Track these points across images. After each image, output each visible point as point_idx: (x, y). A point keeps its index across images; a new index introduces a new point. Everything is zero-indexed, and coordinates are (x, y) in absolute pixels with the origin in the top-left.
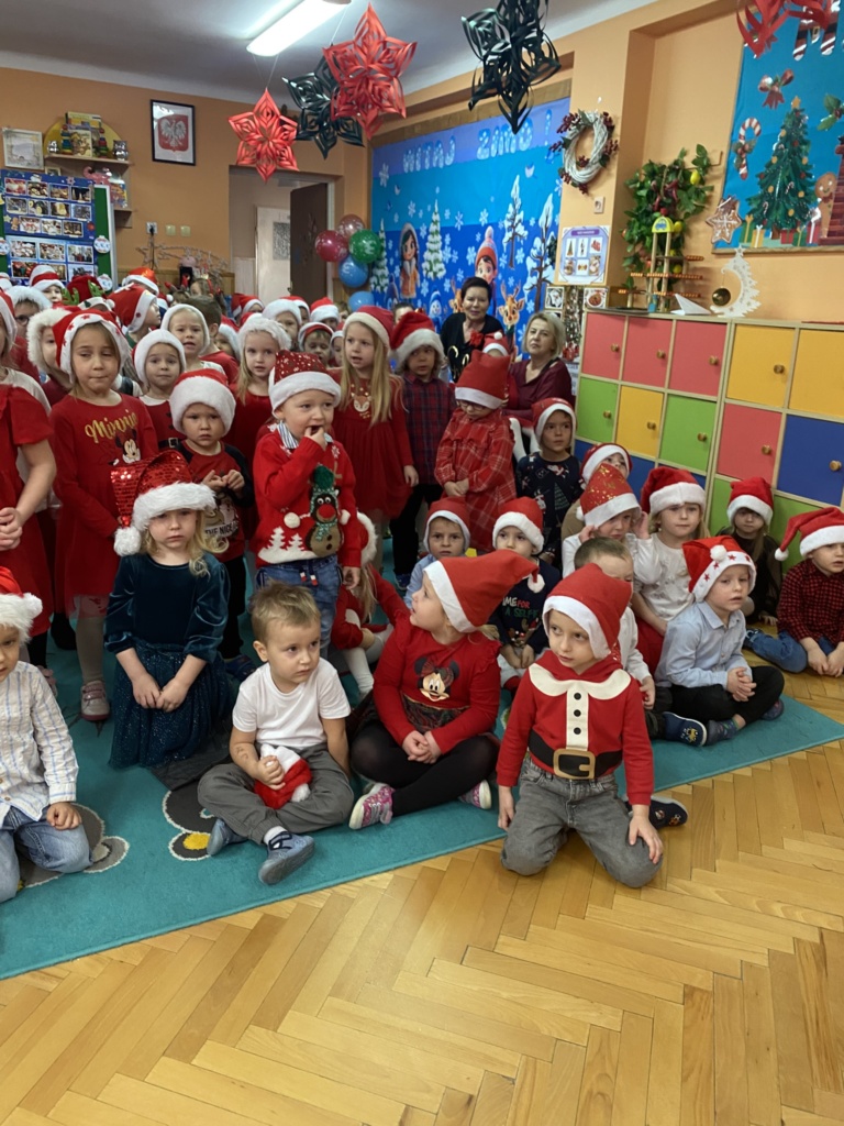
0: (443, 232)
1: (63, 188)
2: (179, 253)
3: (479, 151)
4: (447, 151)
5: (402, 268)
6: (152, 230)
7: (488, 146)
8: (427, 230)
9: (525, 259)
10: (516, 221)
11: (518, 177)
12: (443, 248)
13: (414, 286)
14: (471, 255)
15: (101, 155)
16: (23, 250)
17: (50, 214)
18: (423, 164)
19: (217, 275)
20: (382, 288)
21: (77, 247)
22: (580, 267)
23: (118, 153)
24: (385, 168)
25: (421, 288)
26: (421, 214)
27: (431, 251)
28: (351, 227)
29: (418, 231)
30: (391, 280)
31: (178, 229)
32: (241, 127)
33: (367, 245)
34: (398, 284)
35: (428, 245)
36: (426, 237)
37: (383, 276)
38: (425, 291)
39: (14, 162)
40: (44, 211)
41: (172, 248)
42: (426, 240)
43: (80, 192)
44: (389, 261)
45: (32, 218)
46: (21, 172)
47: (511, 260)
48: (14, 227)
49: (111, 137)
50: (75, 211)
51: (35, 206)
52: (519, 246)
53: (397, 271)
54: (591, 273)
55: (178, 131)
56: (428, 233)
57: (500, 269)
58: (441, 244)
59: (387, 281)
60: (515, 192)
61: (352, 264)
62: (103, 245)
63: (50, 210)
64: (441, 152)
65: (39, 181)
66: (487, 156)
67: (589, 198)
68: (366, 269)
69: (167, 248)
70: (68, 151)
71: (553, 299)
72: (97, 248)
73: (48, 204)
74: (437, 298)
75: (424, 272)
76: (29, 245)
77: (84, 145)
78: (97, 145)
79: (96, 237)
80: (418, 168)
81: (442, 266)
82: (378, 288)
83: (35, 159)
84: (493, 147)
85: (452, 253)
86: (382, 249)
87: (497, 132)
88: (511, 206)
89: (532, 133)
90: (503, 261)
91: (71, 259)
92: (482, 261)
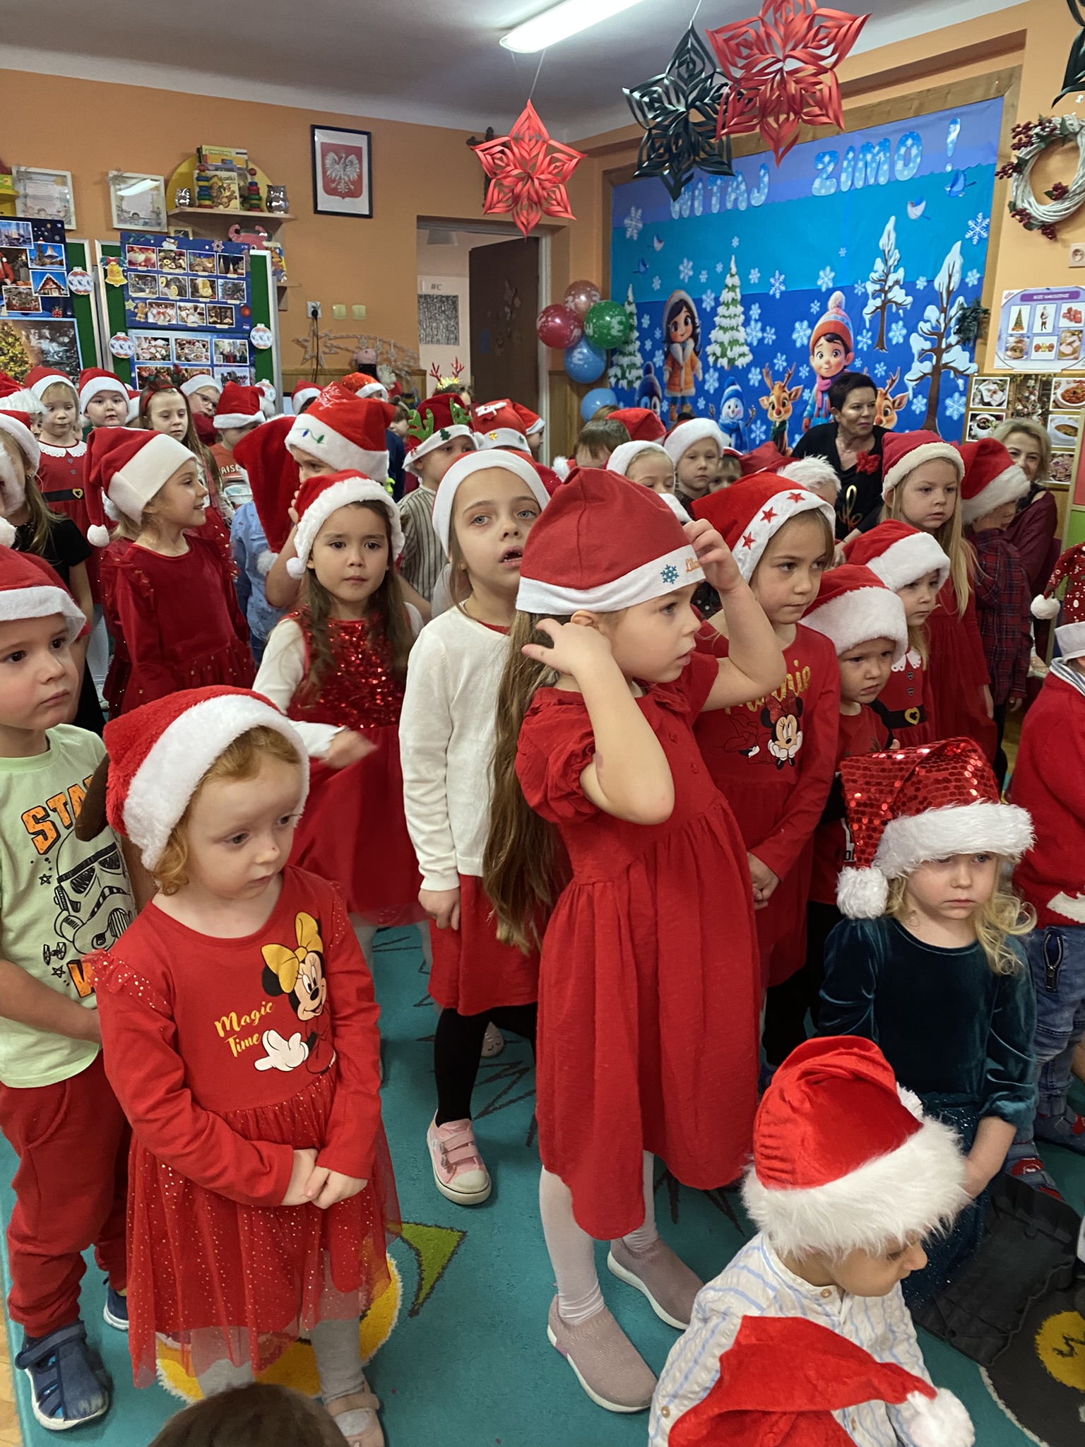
0: (746, 302)
1: (207, 256)
2: (351, 344)
3: (817, 183)
4: (753, 184)
5: (668, 355)
6: (315, 313)
7: (835, 175)
8: (717, 300)
9: (907, 338)
10: (890, 283)
11: (893, 219)
12: (746, 323)
13: (691, 378)
14: (801, 333)
15: (251, 208)
16: (153, 350)
17: (189, 296)
18: (707, 204)
19: (403, 374)
20: (630, 383)
21: (226, 341)
22: (1038, 348)
23: (274, 204)
24: (636, 213)
25: (704, 381)
26: (703, 277)
27: (721, 328)
28: (583, 298)
29: (699, 302)
30: (647, 370)
31: (349, 310)
32: (493, 159)
33: (613, 323)
34: (660, 377)
35: (717, 319)
36: (714, 309)
37: (632, 366)
38: (712, 384)
39: (124, 221)
40: (181, 292)
41: (342, 337)
42: (714, 312)
43: (231, 261)
44: (643, 345)
45: (163, 302)
46: (148, 236)
47: (880, 338)
48: (140, 318)
49: (262, 181)
50: (224, 290)
51: (168, 285)
52: (896, 318)
53: (659, 359)
54: (1061, 355)
55: (348, 169)
56: (718, 303)
57: (859, 353)
58: (743, 317)
59: (641, 372)
60: (888, 240)
61: (585, 351)
62: (263, 337)
63: (189, 290)
64: (743, 187)
65: (174, 247)
66: (833, 191)
67: (1059, 246)
68: (605, 358)
69: (336, 338)
70: (207, 203)
71: (985, 394)
72: (254, 342)
73: (187, 281)
74: (736, 394)
75: (711, 360)
76: (160, 343)
77: (228, 194)
78: (246, 194)
79: (253, 326)
80: (699, 212)
81: (746, 349)
82: (624, 383)
83: (154, 216)
84: (843, 177)
85: (763, 330)
86: (631, 328)
87: (851, 155)
88: (879, 261)
89: (922, 154)
90: (864, 341)
91: (218, 359)
92: (823, 340)
